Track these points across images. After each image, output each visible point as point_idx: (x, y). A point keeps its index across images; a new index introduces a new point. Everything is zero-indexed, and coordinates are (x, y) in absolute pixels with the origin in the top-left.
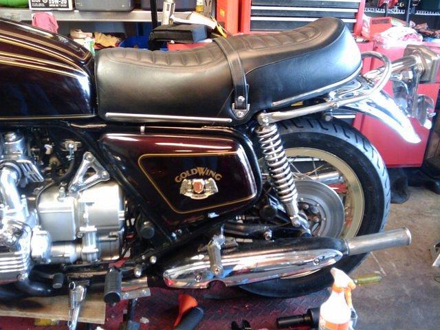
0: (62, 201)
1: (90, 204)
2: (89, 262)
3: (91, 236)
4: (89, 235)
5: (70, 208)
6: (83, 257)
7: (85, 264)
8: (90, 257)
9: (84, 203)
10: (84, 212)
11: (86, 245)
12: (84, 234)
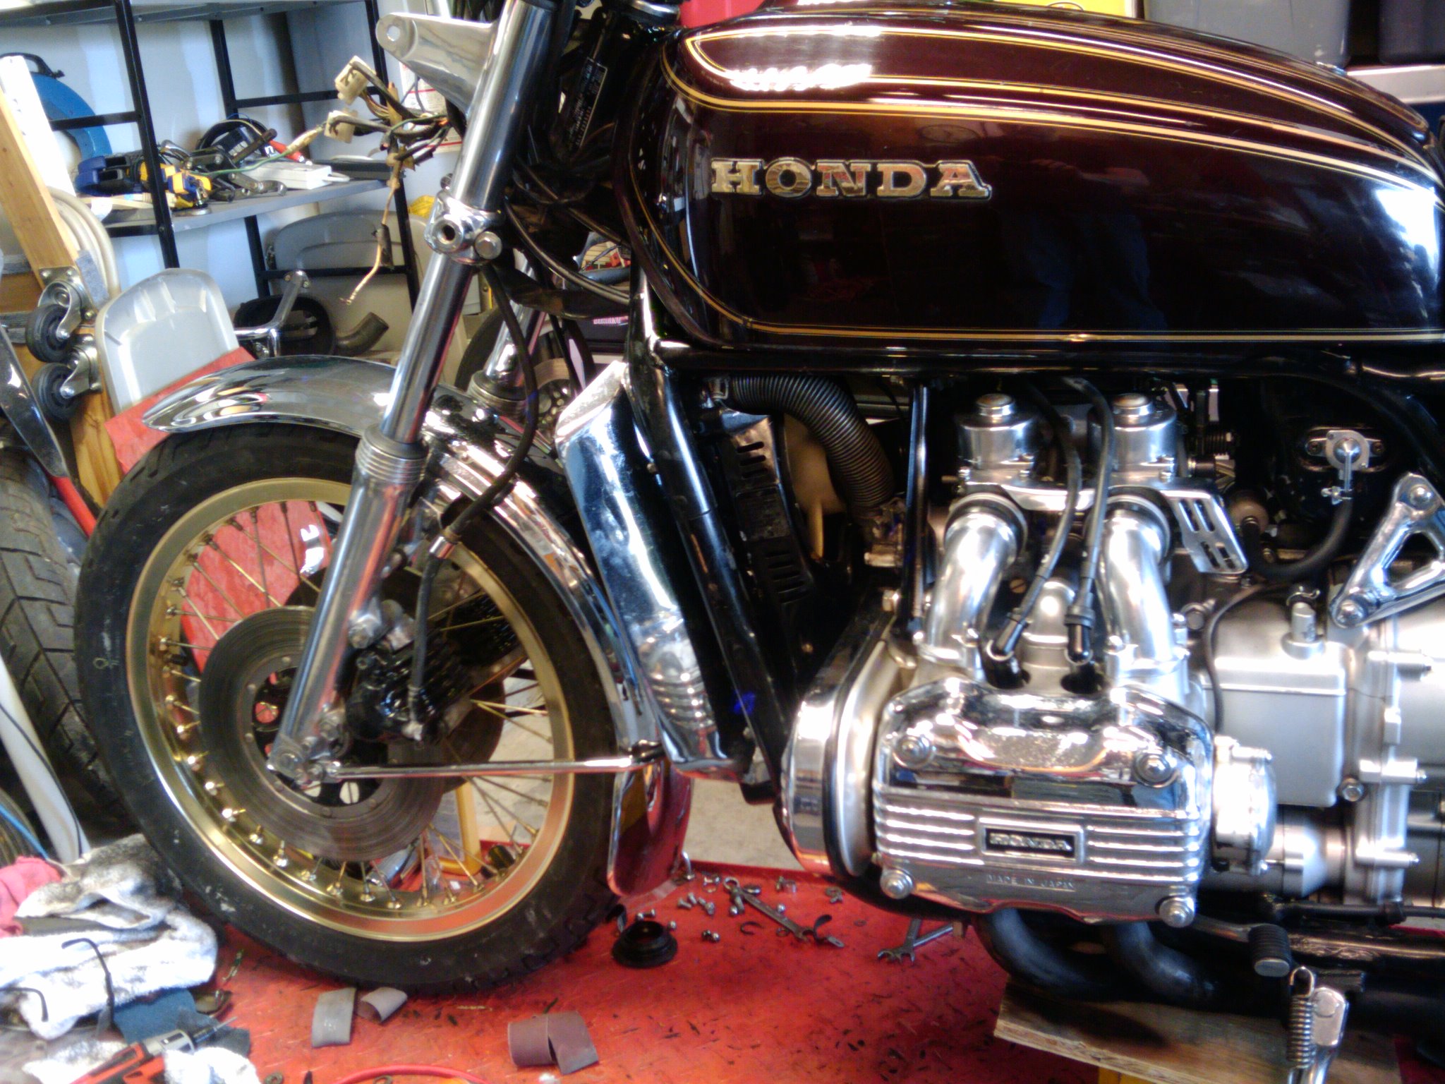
0: (1302, 653)
1: (1412, 673)
2: (1370, 900)
3: (1395, 801)
4: (1387, 794)
5: (1332, 682)
6: (1353, 877)
7: (1351, 904)
8: (1380, 882)
9: (1387, 667)
10: (1386, 700)
11: (1372, 831)
12: (1370, 789)
